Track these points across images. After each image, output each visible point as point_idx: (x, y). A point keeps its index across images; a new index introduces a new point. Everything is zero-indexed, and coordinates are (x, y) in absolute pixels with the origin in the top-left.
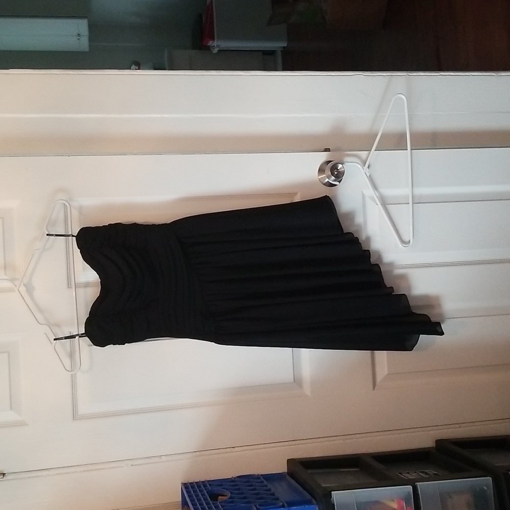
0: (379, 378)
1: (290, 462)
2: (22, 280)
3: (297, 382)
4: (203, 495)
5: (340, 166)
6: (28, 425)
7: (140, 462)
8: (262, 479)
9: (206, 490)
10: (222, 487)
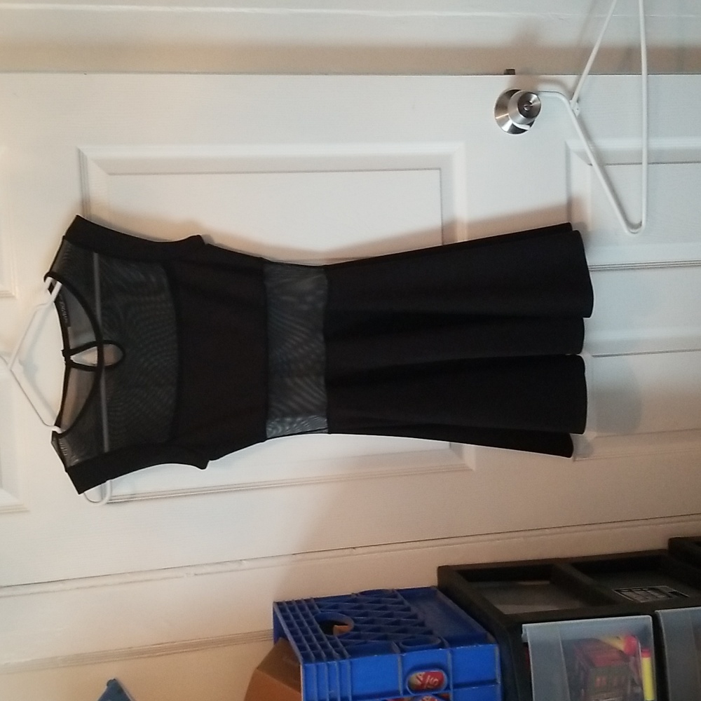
1: (443, 571)
3: (455, 448)
4: (310, 623)
5: (534, 97)
6: (27, 511)
7: (209, 569)
8: (401, 598)
9: (313, 614)
10: (340, 610)
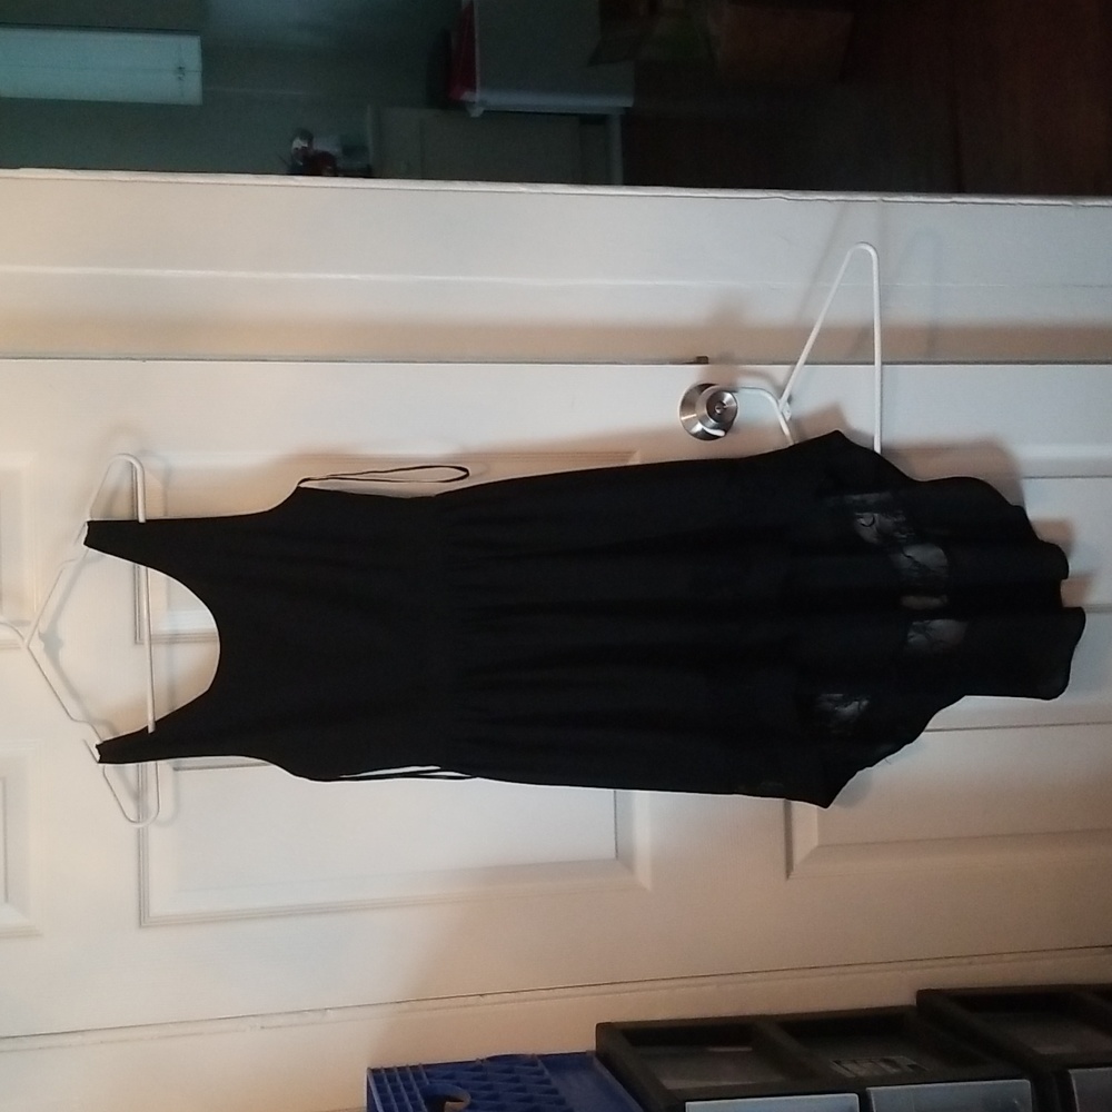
0: (800, 854)
1: (604, 1029)
2: (36, 626)
3: (623, 857)
4: (413, 1098)
5: (728, 396)
6: (41, 935)
7: (280, 1021)
8: (541, 1066)
9: (418, 1085)
10: (455, 1081)
